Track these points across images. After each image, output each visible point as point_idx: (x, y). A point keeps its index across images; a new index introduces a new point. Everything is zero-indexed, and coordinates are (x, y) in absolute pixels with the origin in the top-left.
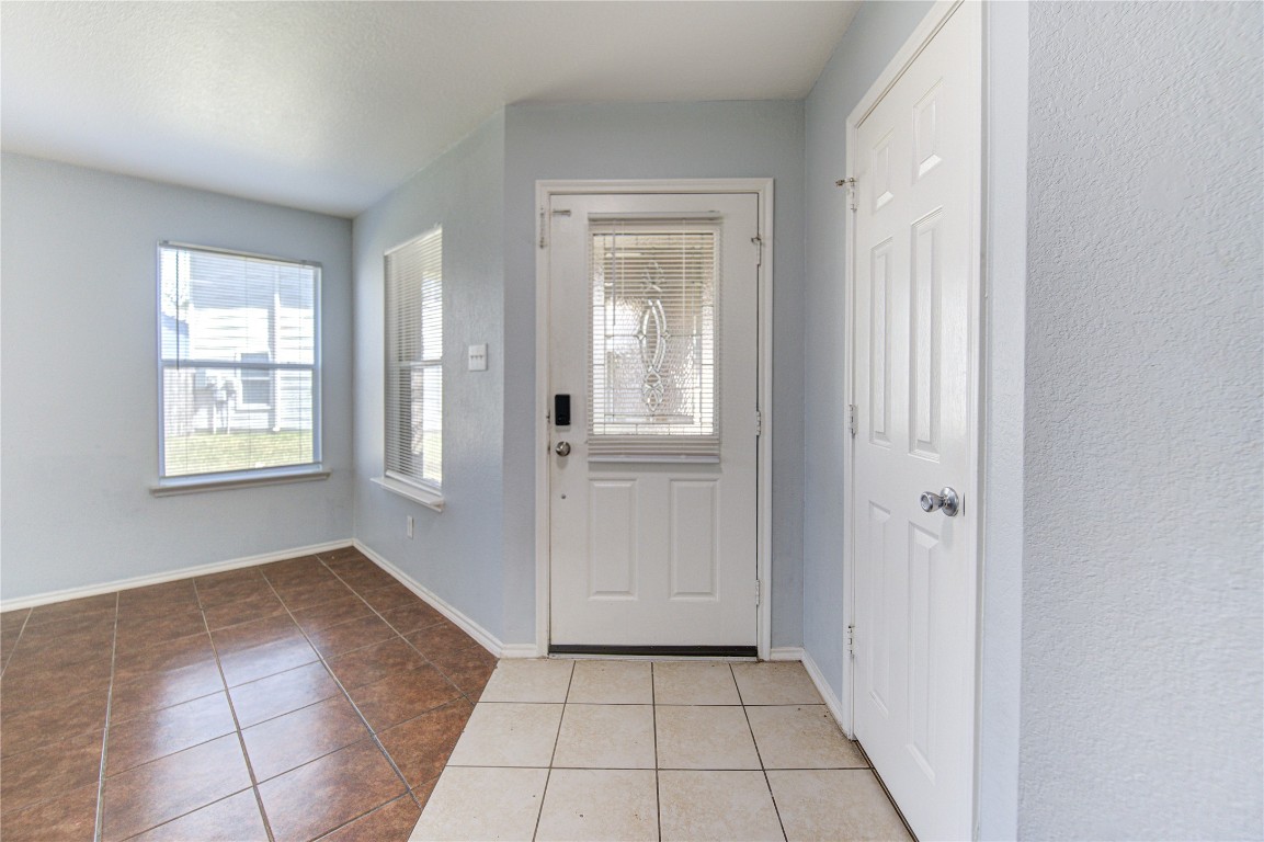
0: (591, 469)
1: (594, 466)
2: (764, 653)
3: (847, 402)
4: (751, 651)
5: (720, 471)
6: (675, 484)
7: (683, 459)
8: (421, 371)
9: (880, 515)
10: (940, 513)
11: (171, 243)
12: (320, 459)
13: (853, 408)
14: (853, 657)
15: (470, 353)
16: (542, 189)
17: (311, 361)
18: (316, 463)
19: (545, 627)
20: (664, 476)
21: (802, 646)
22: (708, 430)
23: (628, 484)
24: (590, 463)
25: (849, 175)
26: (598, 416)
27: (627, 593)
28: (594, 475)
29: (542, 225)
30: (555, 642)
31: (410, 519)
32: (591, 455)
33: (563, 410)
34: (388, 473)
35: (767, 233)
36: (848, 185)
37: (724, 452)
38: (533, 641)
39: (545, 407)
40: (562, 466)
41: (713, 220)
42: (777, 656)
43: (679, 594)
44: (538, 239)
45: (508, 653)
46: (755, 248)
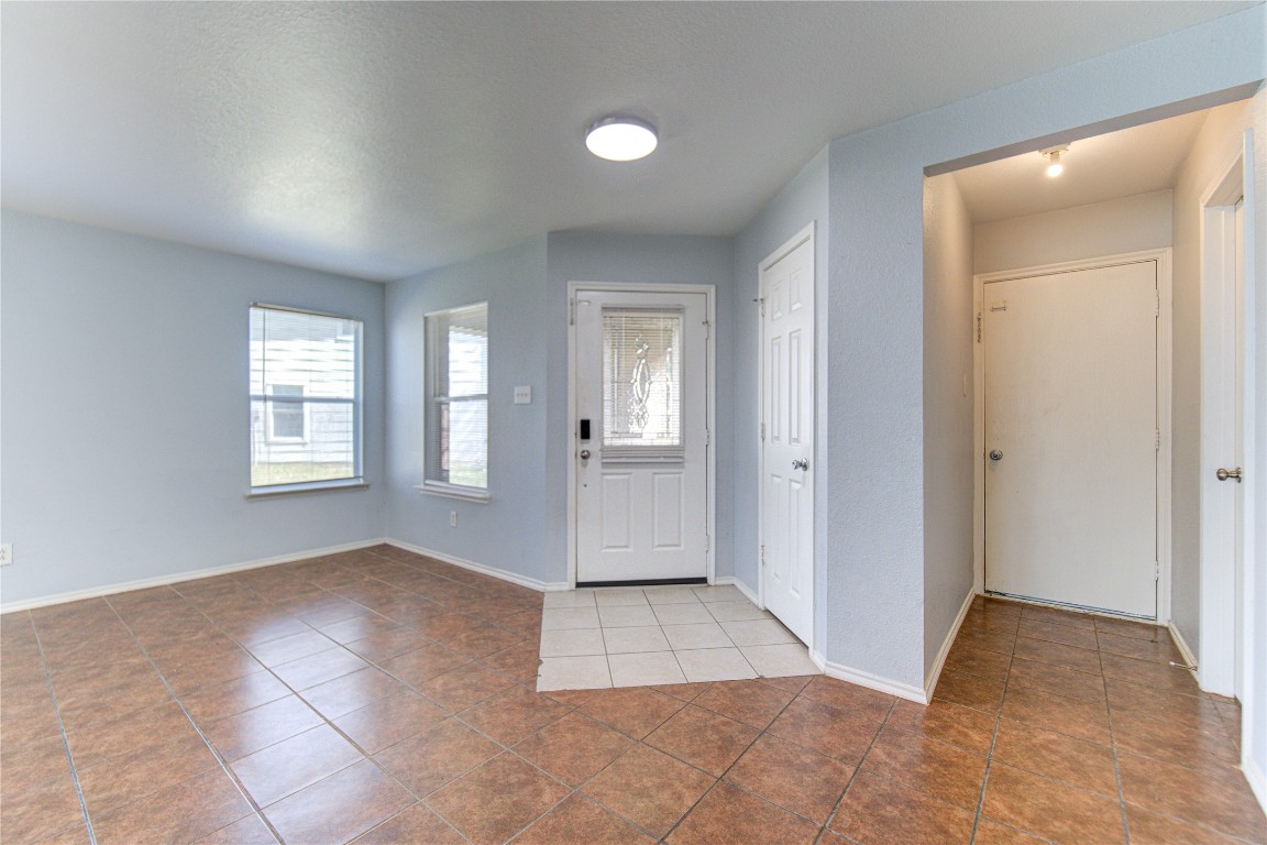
0: (603, 467)
1: (605, 465)
2: (711, 581)
3: (760, 421)
4: (703, 580)
5: (683, 467)
6: (657, 476)
7: (662, 460)
8: (448, 404)
9: (777, 480)
10: (801, 469)
11: (259, 304)
12: (361, 474)
13: (763, 425)
14: (763, 563)
15: (516, 393)
16: (571, 287)
17: (351, 395)
18: (356, 477)
19: (574, 571)
20: (648, 472)
21: (734, 575)
22: (676, 442)
23: (627, 477)
24: (603, 463)
25: (760, 296)
26: (607, 434)
27: (627, 547)
28: (605, 471)
29: (572, 310)
30: (580, 580)
31: (454, 513)
32: (603, 458)
33: (585, 429)
34: (427, 482)
35: (712, 318)
36: (760, 302)
37: (686, 455)
38: (565, 580)
39: (574, 429)
40: (585, 465)
41: (679, 310)
42: (718, 583)
43: (659, 546)
44: (569, 319)
45: (548, 589)
46: (704, 328)
